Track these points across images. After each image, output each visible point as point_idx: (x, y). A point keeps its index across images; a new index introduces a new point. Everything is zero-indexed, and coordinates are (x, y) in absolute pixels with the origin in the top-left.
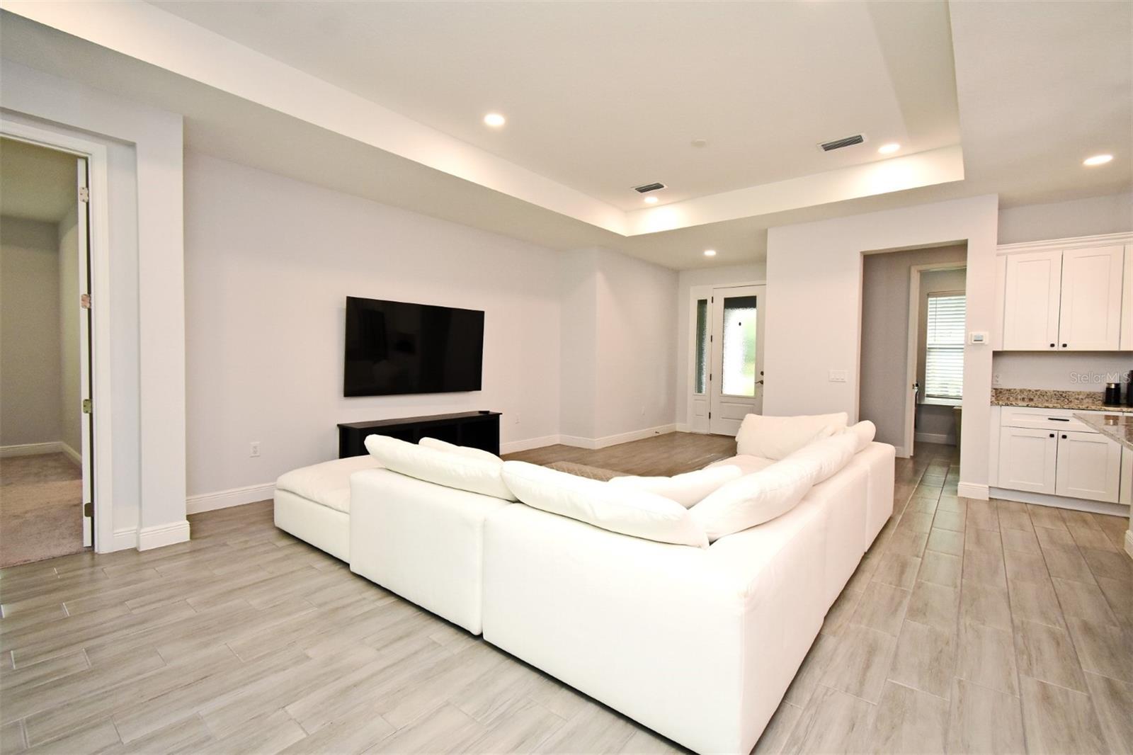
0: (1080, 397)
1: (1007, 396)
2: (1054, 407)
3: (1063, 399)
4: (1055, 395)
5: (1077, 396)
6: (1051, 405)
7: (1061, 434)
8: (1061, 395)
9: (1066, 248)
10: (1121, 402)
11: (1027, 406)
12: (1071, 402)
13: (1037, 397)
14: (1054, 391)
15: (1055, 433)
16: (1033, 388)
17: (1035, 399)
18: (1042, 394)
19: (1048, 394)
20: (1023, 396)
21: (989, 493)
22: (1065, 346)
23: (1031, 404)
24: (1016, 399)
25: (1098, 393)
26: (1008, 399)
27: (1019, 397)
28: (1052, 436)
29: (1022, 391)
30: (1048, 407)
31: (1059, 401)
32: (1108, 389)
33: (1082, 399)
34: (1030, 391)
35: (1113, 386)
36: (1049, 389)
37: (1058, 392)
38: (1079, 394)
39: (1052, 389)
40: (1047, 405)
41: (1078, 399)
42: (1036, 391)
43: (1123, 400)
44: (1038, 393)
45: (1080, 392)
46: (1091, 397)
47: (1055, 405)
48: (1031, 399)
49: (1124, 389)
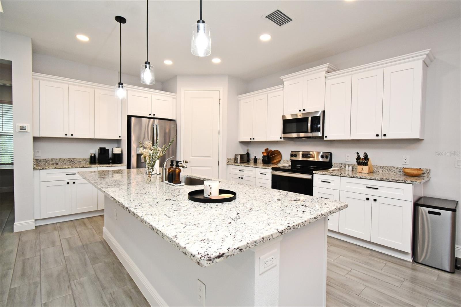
0: (80, 161)
1: (44, 162)
2: (68, 168)
3: (72, 163)
4: (69, 160)
5: (79, 161)
6: (67, 167)
7: (73, 181)
8: (72, 160)
9: (71, 84)
10: (96, 162)
11: (55, 168)
12: (76, 163)
13: (60, 162)
14: (68, 159)
15: (69, 181)
16: (58, 157)
17: (59, 164)
18: (63, 160)
19: (66, 160)
20: (53, 162)
21: (35, 224)
22: (72, 135)
23: (57, 167)
24: (49, 164)
25: (87, 158)
26: (45, 164)
27: (51, 163)
28: (68, 183)
29: (52, 160)
30: (65, 168)
31: (71, 164)
32: (91, 156)
33: (81, 162)
34: (56, 159)
35: (93, 155)
36: (66, 158)
37: (70, 159)
38: (79, 159)
39: (67, 158)
40: (65, 167)
41: (79, 162)
42: (59, 159)
43: (97, 161)
44: (61, 160)
45: (80, 158)
46: (85, 161)
47: (69, 167)
48: (57, 164)
49: (97, 156)
